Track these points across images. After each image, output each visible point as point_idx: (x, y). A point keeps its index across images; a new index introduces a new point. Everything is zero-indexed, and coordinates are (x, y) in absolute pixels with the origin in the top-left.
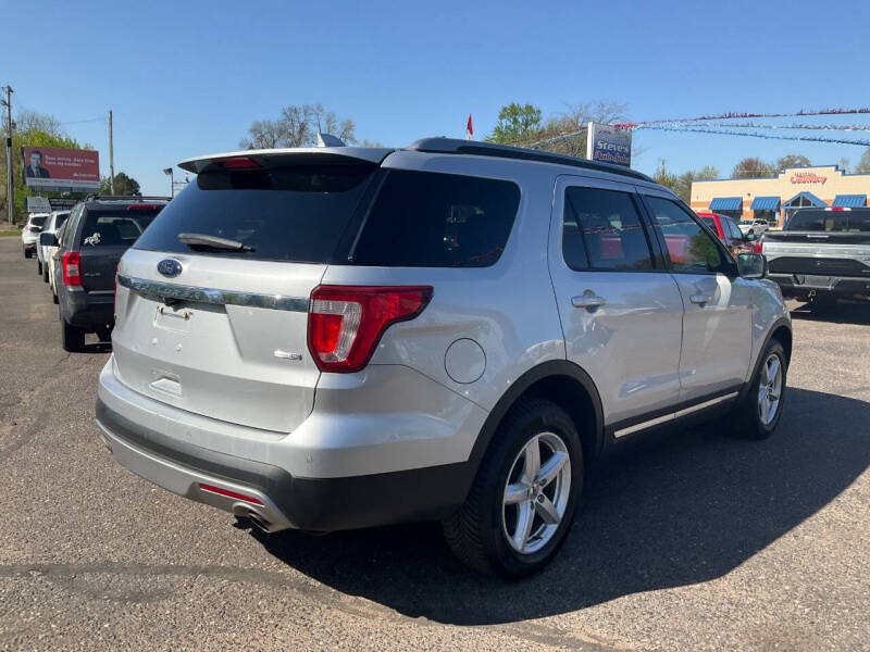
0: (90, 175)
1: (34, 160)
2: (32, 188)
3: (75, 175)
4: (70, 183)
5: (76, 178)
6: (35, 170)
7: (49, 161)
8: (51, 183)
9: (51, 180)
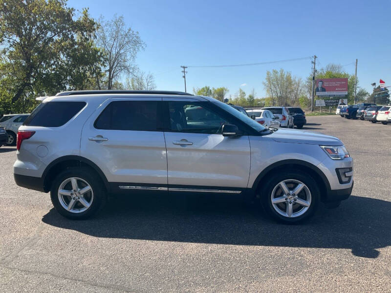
0: (343, 89)
1: (320, 84)
2: (318, 96)
3: (337, 89)
4: (335, 93)
5: (337, 91)
6: (320, 89)
7: (326, 84)
8: (326, 93)
9: (326, 92)
